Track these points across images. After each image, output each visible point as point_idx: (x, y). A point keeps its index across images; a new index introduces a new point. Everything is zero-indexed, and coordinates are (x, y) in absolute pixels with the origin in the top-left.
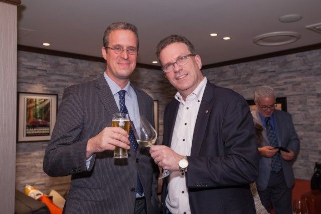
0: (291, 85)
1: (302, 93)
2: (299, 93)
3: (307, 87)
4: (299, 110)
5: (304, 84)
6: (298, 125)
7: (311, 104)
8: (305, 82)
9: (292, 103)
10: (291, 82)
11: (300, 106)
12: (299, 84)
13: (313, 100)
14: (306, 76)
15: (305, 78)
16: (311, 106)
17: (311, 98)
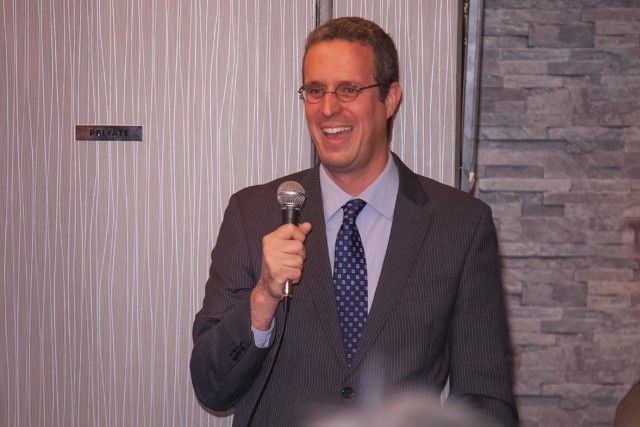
0: (517, 205)
1: (566, 249)
2: (552, 252)
3: (592, 226)
4: (548, 328)
5: (577, 211)
6: (541, 398)
7: (606, 305)
8: (586, 200)
9: (520, 295)
10: (519, 195)
11: (556, 313)
12: (557, 206)
13: (618, 287)
14: (592, 172)
15: (586, 181)
16: (607, 316)
17: (607, 277)
